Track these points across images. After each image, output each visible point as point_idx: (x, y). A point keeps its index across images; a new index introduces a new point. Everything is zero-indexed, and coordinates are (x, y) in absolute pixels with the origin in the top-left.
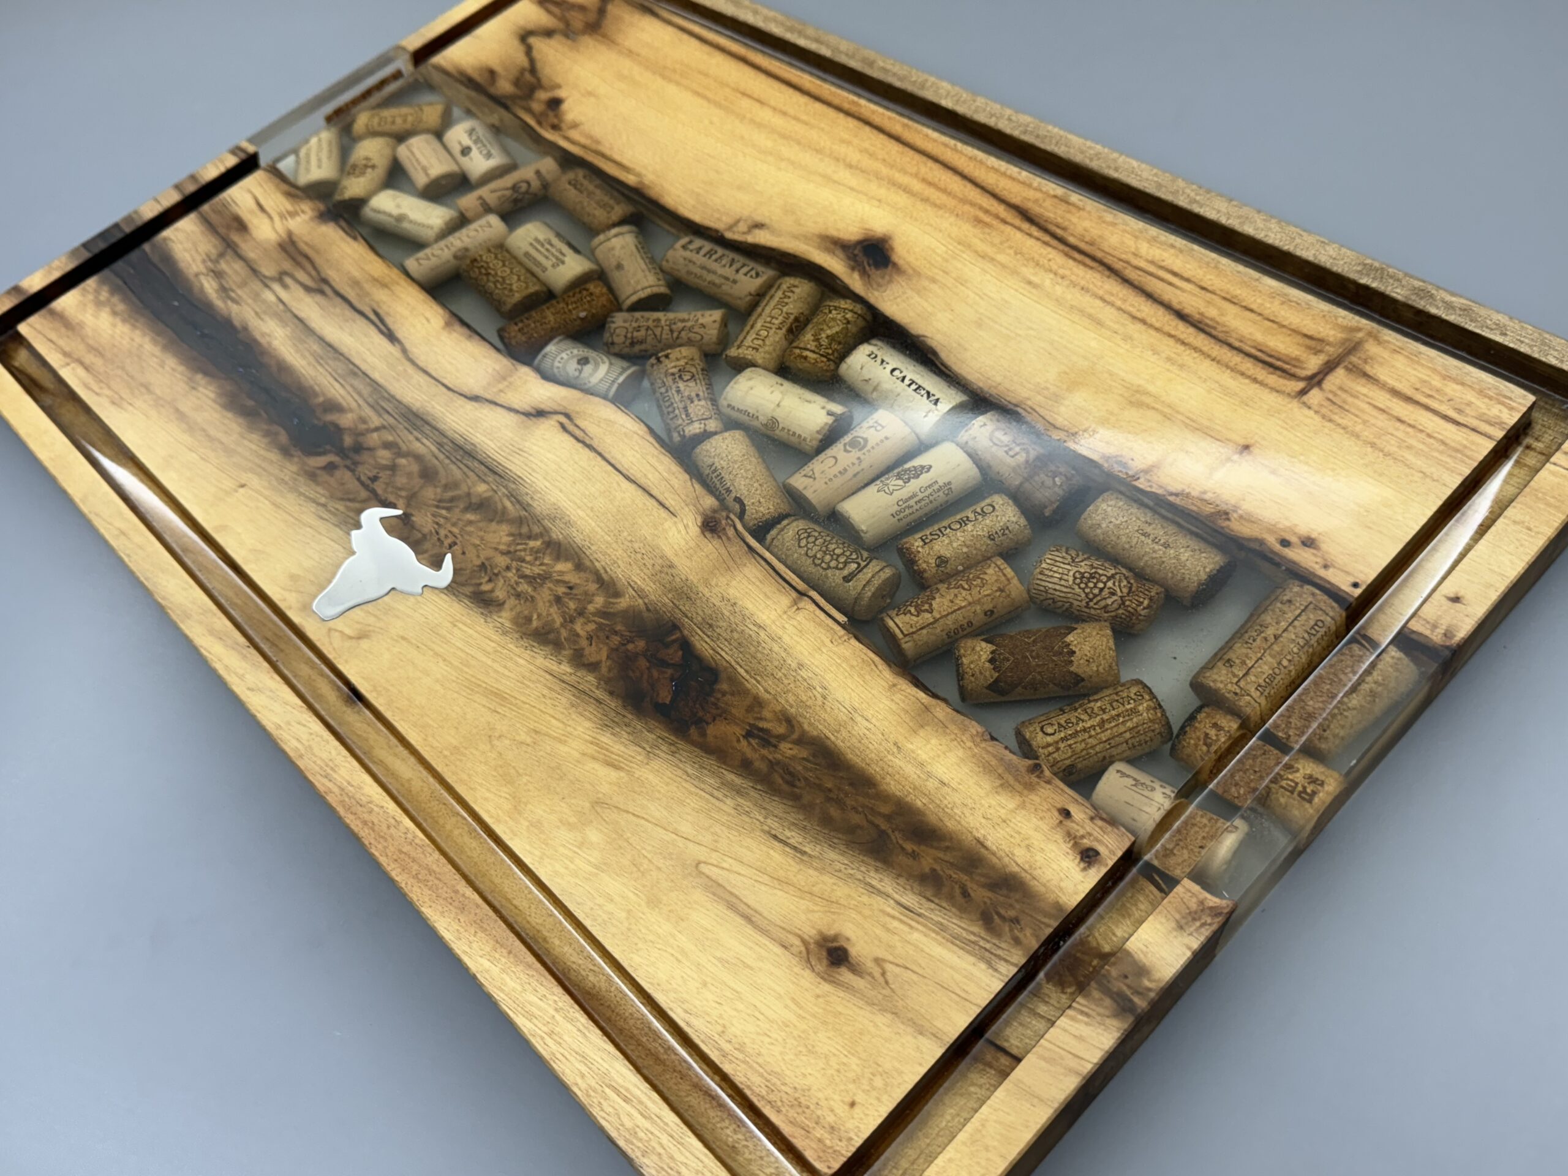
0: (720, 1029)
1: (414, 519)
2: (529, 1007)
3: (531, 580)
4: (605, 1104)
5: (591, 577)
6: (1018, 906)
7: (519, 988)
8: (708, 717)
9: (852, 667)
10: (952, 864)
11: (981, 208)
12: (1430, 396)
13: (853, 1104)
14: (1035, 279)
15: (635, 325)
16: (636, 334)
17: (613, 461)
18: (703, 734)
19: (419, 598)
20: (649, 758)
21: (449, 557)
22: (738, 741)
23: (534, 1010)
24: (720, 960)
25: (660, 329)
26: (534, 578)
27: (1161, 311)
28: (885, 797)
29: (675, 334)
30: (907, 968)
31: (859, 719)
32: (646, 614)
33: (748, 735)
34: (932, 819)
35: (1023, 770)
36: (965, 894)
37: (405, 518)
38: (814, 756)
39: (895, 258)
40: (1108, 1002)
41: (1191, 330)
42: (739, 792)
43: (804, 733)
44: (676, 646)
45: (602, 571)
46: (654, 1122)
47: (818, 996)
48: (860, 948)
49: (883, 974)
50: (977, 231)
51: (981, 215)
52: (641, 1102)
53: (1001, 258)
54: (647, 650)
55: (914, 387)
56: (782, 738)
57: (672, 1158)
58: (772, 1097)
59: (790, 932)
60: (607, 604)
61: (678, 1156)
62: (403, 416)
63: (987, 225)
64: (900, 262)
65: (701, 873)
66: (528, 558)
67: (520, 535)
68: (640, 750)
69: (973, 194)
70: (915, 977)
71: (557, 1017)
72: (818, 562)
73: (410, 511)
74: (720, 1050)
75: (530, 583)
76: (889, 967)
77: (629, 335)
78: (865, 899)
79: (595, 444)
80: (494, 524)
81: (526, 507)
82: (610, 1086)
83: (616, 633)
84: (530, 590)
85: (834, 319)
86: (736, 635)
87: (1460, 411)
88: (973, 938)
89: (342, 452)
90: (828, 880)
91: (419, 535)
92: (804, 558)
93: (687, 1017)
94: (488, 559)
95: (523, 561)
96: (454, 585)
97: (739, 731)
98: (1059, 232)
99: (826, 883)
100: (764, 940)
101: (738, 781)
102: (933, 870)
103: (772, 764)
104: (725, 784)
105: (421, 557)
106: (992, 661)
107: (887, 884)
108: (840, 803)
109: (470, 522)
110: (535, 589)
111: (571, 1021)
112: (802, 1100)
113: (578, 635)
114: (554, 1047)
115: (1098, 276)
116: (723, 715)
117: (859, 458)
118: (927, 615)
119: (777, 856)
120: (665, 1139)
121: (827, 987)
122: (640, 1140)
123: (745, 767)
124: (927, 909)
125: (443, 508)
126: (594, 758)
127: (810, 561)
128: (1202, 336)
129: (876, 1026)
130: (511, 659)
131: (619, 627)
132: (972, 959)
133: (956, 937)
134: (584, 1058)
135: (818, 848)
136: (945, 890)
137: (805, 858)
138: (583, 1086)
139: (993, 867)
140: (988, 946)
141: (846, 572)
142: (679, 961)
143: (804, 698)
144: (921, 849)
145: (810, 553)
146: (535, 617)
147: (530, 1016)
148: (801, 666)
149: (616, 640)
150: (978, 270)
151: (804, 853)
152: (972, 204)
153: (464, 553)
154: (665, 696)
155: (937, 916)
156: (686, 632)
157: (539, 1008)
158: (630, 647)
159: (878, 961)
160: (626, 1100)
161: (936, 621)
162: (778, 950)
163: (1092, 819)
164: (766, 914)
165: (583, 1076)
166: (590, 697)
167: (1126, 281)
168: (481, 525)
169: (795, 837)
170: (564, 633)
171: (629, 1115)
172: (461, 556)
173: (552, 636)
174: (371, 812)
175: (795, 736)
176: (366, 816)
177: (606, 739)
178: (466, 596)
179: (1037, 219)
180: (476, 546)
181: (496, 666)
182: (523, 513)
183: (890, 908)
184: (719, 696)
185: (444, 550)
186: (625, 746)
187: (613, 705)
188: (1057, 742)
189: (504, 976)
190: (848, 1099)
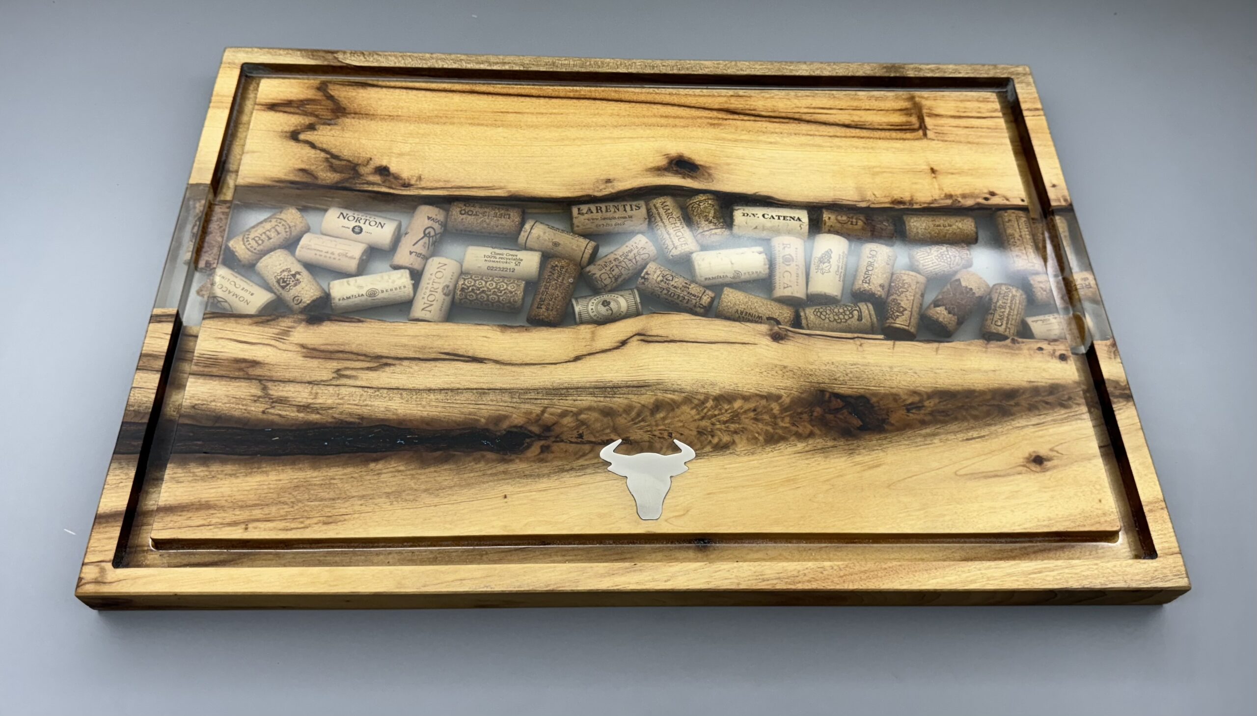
0: (1036, 520)
1: (631, 438)
2: (969, 579)
3: (731, 420)
4: (1036, 581)
5: (758, 398)
6: (1065, 393)
7: (957, 577)
8: (885, 417)
9: (909, 353)
10: (1031, 397)
11: (706, 118)
12: (965, 112)
13: (1100, 501)
14: (773, 140)
15: (608, 268)
16: (614, 273)
17: (693, 340)
18: (892, 425)
19: (690, 471)
20: (884, 451)
21: (676, 441)
22: (908, 416)
23: (972, 578)
24: (1007, 498)
25: (623, 263)
26: (732, 419)
27: (838, 128)
28: (982, 393)
29: (634, 261)
30: (1061, 444)
31: (938, 371)
32: (803, 396)
33: (908, 410)
34: (1008, 387)
35: (1010, 344)
36: (1047, 403)
37: (626, 441)
38: (941, 398)
39: (698, 163)
40: (1121, 400)
41: (858, 130)
42: (934, 435)
43: (927, 393)
44: (833, 398)
45: (758, 392)
46: (1057, 570)
47: (1050, 479)
48: (1043, 451)
49: (1058, 452)
50: (718, 130)
51: (710, 121)
52: (1045, 568)
53: (743, 137)
54: (824, 410)
55: (782, 218)
56: (921, 401)
57: (1076, 574)
58: (1077, 524)
59: (1016, 467)
60: (781, 405)
61: (1078, 571)
62: (547, 394)
63: (720, 125)
64: (701, 163)
65: (960, 476)
66: (716, 412)
67: (697, 405)
68: (877, 451)
69: (694, 113)
70: (1066, 444)
71: (983, 572)
72: (839, 321)
73: (624, 436)
74: (1045, 526)
75: (732, 423)
76: (1056, 448)
77: (611, 276)
78: (1022, 433)
79: (672, 338)
80: (676, 410)
81: (681, 391)
82: (1030, 574)
83: (801, 413)
84: (737, 426)
85: (705, 208)
86: (851, 375)
87: (979, 112)
88: (1066, 415)
89: (539, 437)
90: (1003, 438)
91: (647, 444)
92: (831, 323)
93: (1021, 527)
94: (698, 428)
95: (715, 416)
96: (698, 452)
97: (904, 412)
98: (753, 112)
99: (1002, 440)
100: (1012, 478)
101: (928, 431)
102: (1029, 404)
103: (931, 413)
104: (926, 436)
105: (662, 452)
106: (949, 313)
107: (1022, 422)
108: (972, 407)
109: (664, 419)
110: (739, 423)
111: (989, 568)
112: (1086, 515)
113: (786, 428)
114: (996, 582)
115: (793, 125)
116: (888, 411)
117: (797, 265)
118: (906, 312)
119: (977, 445)
120: (1067, 571)
121: (1048, 473)
122: (1060, 579)
123: (924, 423)
124: (1043, 418)
125: (640, 422)
126: (864, 470)
127: (835, 323)
128: (865, 131)
129: (1076, 470)
130: (772, 461)
131: (799, 410)
132: (1074, 423)
133: (1062, 420)
134: (1009, 575)
135: (986, 430)
136: (1040, 407)
137: (987, 437)
138: (1022, 583)
139: (1043, 387)
140: (1073, 414)
141: (856, 317)
142: (995, 512)
143: (909, 379)
144: (1016, 400)
145: (832, 319)
146: (757, 435)
147: (972, 582)
148: (891, 367)
149: (805, 416)
150: (741, 148)
151: (984, 436)
152: (701, 118)
153: (682, 434)
154: (857, 422)
155: (1049, 418)
156: (830, 390)
157: (974, 575)
158: (815, 414)
159: (1052, 450)
160: (1040, 572)
161: (911, 312)
162: (1020, 476)
163: (1049, 344)
164: (1000, 469)
165: (1017, 581)
166: (828, 448)
167: (808, 122)
168: (670, 415)
169: (975, 434)
170: (780, 432)
171: (1046, 576)
172: (683, 437)
173: (776, 437)
174: (805, 575)
175: (925, 397)
176: (806, 578)
177: (858, 458)
178: (711, 452)
179: (738, 111)
180: (683, 426)
181: (769, 469)
182: (683, 395)
183: (1032, 429)
184: (877, 404)
185: (670, 440)
186: (869, 455)
187: (842, 443)
188: (1007, 327)
189: (946, 578)
190: (1097, 501)
